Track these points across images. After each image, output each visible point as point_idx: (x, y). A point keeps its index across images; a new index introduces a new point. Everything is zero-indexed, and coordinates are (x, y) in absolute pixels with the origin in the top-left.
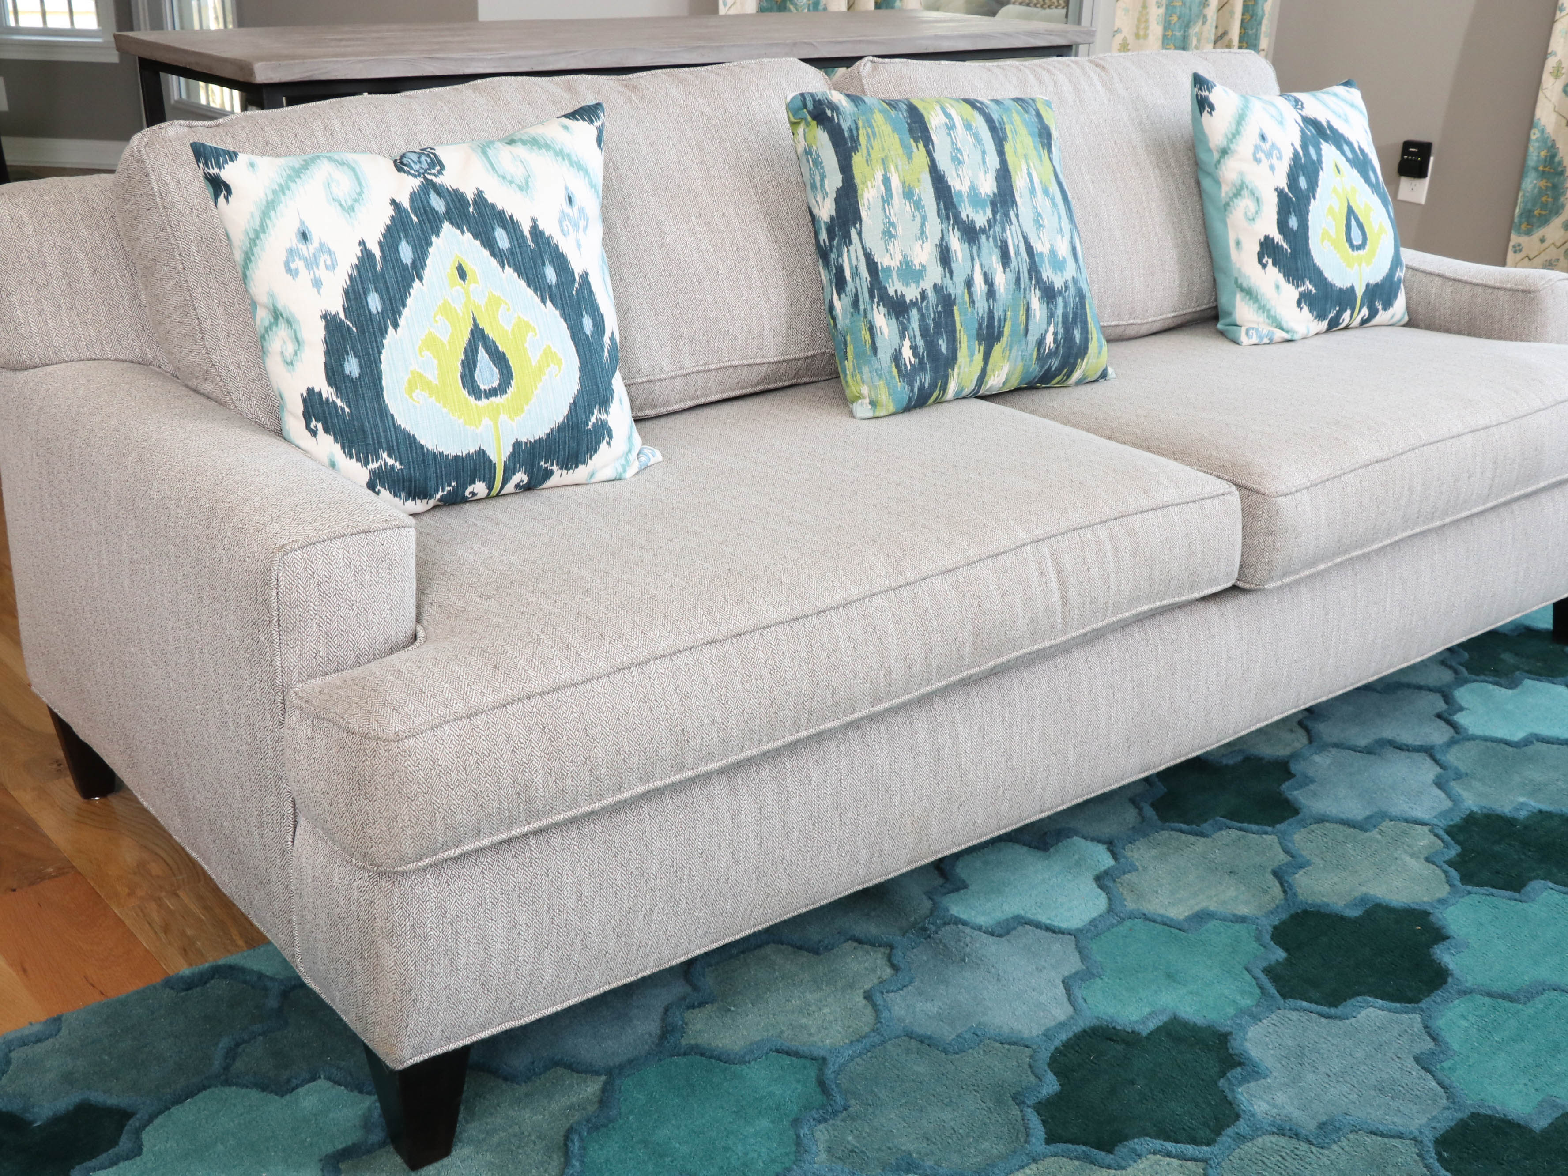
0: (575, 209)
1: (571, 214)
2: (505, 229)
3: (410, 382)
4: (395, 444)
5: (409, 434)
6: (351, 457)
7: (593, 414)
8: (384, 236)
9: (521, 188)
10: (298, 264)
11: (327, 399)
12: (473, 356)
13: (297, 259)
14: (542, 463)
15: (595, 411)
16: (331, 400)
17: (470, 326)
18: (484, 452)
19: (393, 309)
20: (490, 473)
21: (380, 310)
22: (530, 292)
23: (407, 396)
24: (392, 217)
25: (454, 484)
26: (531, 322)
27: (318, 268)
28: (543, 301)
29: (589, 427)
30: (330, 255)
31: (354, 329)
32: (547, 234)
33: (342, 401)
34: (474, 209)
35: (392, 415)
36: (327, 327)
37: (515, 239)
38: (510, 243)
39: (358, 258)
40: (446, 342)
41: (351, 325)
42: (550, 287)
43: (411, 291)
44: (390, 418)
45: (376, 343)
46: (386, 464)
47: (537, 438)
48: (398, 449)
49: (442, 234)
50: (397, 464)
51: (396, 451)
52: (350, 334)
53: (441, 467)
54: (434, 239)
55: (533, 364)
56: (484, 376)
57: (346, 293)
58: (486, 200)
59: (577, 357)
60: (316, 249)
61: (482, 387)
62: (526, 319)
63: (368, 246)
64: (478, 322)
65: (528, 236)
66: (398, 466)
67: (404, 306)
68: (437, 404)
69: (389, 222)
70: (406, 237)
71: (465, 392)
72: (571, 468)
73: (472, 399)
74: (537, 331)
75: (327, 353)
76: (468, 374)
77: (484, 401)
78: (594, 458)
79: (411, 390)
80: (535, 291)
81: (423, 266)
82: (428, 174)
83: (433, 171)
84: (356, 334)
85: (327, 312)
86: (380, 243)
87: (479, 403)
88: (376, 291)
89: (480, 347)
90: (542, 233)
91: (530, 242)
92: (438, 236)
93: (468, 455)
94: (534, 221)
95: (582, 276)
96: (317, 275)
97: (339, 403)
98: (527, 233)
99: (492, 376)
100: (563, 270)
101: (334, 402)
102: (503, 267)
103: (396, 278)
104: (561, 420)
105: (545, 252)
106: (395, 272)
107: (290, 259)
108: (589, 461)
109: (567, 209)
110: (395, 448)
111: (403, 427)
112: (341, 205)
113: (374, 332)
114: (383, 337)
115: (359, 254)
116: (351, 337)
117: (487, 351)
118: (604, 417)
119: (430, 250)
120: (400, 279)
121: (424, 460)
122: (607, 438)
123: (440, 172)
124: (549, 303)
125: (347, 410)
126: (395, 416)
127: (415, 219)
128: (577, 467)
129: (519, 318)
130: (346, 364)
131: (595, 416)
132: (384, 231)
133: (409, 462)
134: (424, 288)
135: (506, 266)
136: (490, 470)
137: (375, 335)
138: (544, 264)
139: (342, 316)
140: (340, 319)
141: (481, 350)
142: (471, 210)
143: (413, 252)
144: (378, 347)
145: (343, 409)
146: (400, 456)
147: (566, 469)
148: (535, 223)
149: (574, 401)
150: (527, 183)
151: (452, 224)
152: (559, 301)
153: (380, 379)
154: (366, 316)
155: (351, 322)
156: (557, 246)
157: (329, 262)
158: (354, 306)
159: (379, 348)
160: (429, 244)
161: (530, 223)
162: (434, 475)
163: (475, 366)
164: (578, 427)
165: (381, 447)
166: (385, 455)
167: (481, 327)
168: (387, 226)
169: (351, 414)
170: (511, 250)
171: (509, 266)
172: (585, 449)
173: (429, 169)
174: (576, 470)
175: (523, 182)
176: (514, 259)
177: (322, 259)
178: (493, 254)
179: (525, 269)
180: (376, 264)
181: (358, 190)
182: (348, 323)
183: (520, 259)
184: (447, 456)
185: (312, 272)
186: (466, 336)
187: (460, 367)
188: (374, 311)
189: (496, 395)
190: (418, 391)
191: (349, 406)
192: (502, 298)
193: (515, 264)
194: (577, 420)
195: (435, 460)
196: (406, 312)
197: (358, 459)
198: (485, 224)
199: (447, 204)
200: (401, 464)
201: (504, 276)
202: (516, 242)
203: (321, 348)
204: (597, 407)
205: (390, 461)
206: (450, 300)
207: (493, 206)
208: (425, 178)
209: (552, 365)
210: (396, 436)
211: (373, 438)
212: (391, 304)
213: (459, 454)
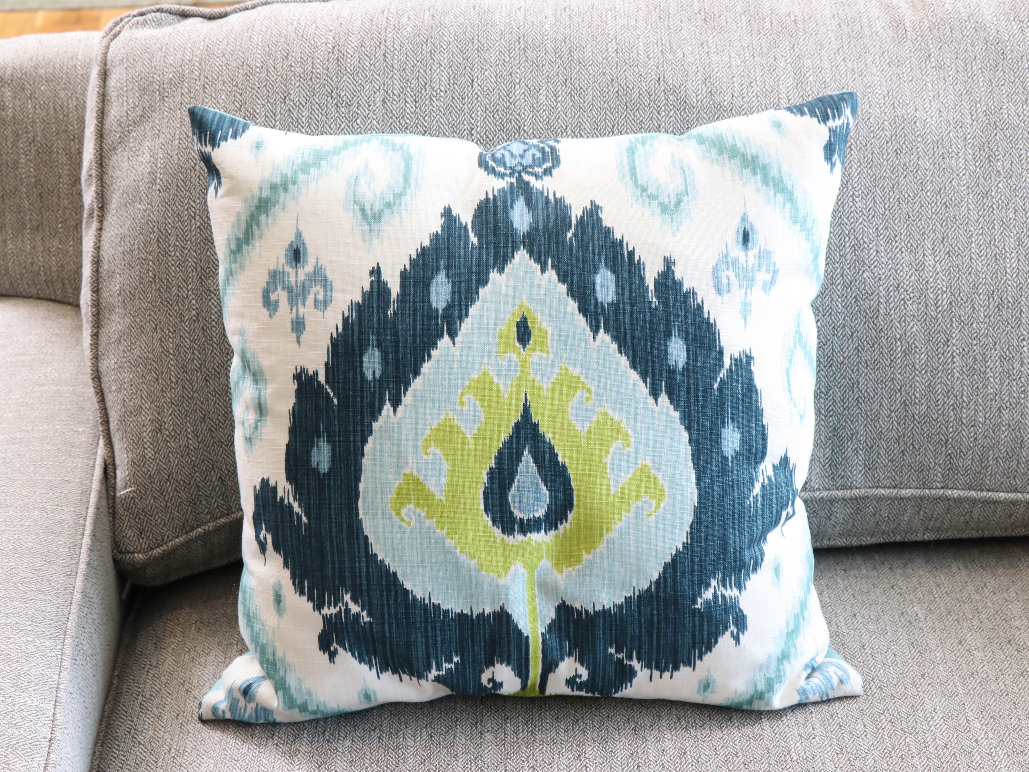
0: (752, 253)
1: (742, 260)
2: (615, 270)
3: (400, 490)
4: (364, 582)
5: (388, 571)
6: (302, 593)
7: (707, 585)
8: (413, 263)
9: (664, 209)
10: (281, 296)
11: (282, 499)
12: (511, 463)
13: (279, 288)
14: (612, 651)
15: (714, 582)
16: (286, 501)
17: (515, 417)
18: (508, 616)
19: (397, 377)
20: (520, 651)
21: (377, 375)
22: (634, 376)
23: (393, 513)
24: (436, 235)
25: (455, 659)
26: (624, 424)
27: (304, 304)
28: (655, 394)
29: (698, 606)
30: (325, 286)
31: (335, 400)
32: (686, 287)
33: (300, 505)
34: (575, 235)
35: (366, 538)
36: (299, 393)
37: (626, 287)
38: (617, 294)
39: (364, 294)
40: (470, 436)
41: (332, 394)
42: (672, 372)
43: (434, 353)
44: (362, 541)
45: (362, 425)
46: (347, 611)
47: (599, 608)
48: (368, 591)
49: (509, 268)
50: (365, 614)
51: (365, 594)
52: (327, 407)
53: (434, 628)
54: (494, 275)
55: (613, 491)
56: (525, 499)
57: (335, 343)
58: (599, 220)
59: (695, 491)
60: (307, 275)
61: (518, 514)
62: (616, 418)
63: (385, 277)
64: (532, 412)
65: (651, 287)
66: (366, 618)
67: (417, 373)
68: (438, 530)
69: (427, 243)
70: (448, 268)
71: (488, 520)
72: (666, 669)
73: (498, 532)
74: (632, 440)
75: (293, 431)
76: (496, 491)
77: (519, 537)
78: (707, 657)
79: (399, 505)
80: (643, 376)
81: (463, 315)
82: (528, 173)
83: (537, 169)
84: (335, 408)
85: (302, 369)
86: (404, 275)
87: (509, 539)
88: (378, 346)
89: (526, 453)
90: (678, 285)
91: (652, 298)
92: (501, 270)
93: (481, 616)
94: (669, 263)
95: (737, 362)
96: (301, 315)
97: (296, 506)
98: (650, 282)
99: (538, 499)
100: (703, 347)
101: (290, 505)
102: (595, 331)
103: (414, 329)
104: (645, 586)
105: (676, 316)
106: (414, 320)
107: (272, 286)
108: (698, 662)
109: (736, 251)
110: (364, 588)
111: (380, 557)
112: (363, 211)
113: (362, 407)
114: (375, 418)
115: (367, 288)
116: (327, 413)
117: (535, 461)
118: (731, 593)
119: (483, 292)
120: (419, 331)
121: (407, 614)
122: (733, 628)
123: (548, 172)
124: (664, 399)
125: (305, 519)
126: (371, 540)
127: (474, 239)
128: (676, 668)
129: (605, 414)
130: (315, 451)
131: (711, 590)
132: (414, 256)
133: (383, 615)
134: (456, 351)
135: (602, 331)
136: (519, 646)
137: (362, 412)
138: (668, 335)
139: (322, 378)
140: (319, 383)
141: (527, 457)
142: (569, 235)
143: (453, 292)
144: (362, 431)
145: (299, 518)
146: (370, 601)
147: (658, 668)
148: (669, 267)
149: (674, 560)
150: (678, 203)
151: (531, 253)
152: (683, 397)
153: (357, 479)
154: (355, 383)
155: (333, 389)
156: (700, 308)
157: (321, 296)
158: (341, 366)
159: (366, 432)
160: (483, 281)
161: (660, 267)
162: (421, 640)
163: (511, 481)
164: (676, 604)
165: (342, 583)
166: (347, 598)
167: (534, 420)
168: (423, 249)
169: (308, 527)
170: (615, 306)
171: (607, 331)
172: (688, 640)
173: (531, 166)
174: (676, 674)
175: (673, 199)
176: (617, 320)
177: (313, 290)
178: (583, 310)
179: (632, 338)
180: (388, 306)
181: (399, 190)
182: (329, 390)
183: (628, 322)
184: (446, 613)
185: (294, 310)
186: (506, 432)
187: (485, 479)
188: (369, 375)
189: (538, 530)
190: (411, 506)
191: (308, 515)
192: (583, 379)
193: (617, 329)
194: (675, 590)
195: (426, 617)
196: (417, 384)
197: (311, 598)
198: (585, 259)
199: (536, 222)
200: (369, 615)
201: (593, 345)
202: (627, 295)
203: (286, 423)
204: (719, 576)
205: (355, 608)
206: (493, 374)
207: (608, 232)
208: (520, 179)
209: (645, 498)
210: (368, 571)
211: (333, 567)
212: (397, 368)
213: (467, 611)
